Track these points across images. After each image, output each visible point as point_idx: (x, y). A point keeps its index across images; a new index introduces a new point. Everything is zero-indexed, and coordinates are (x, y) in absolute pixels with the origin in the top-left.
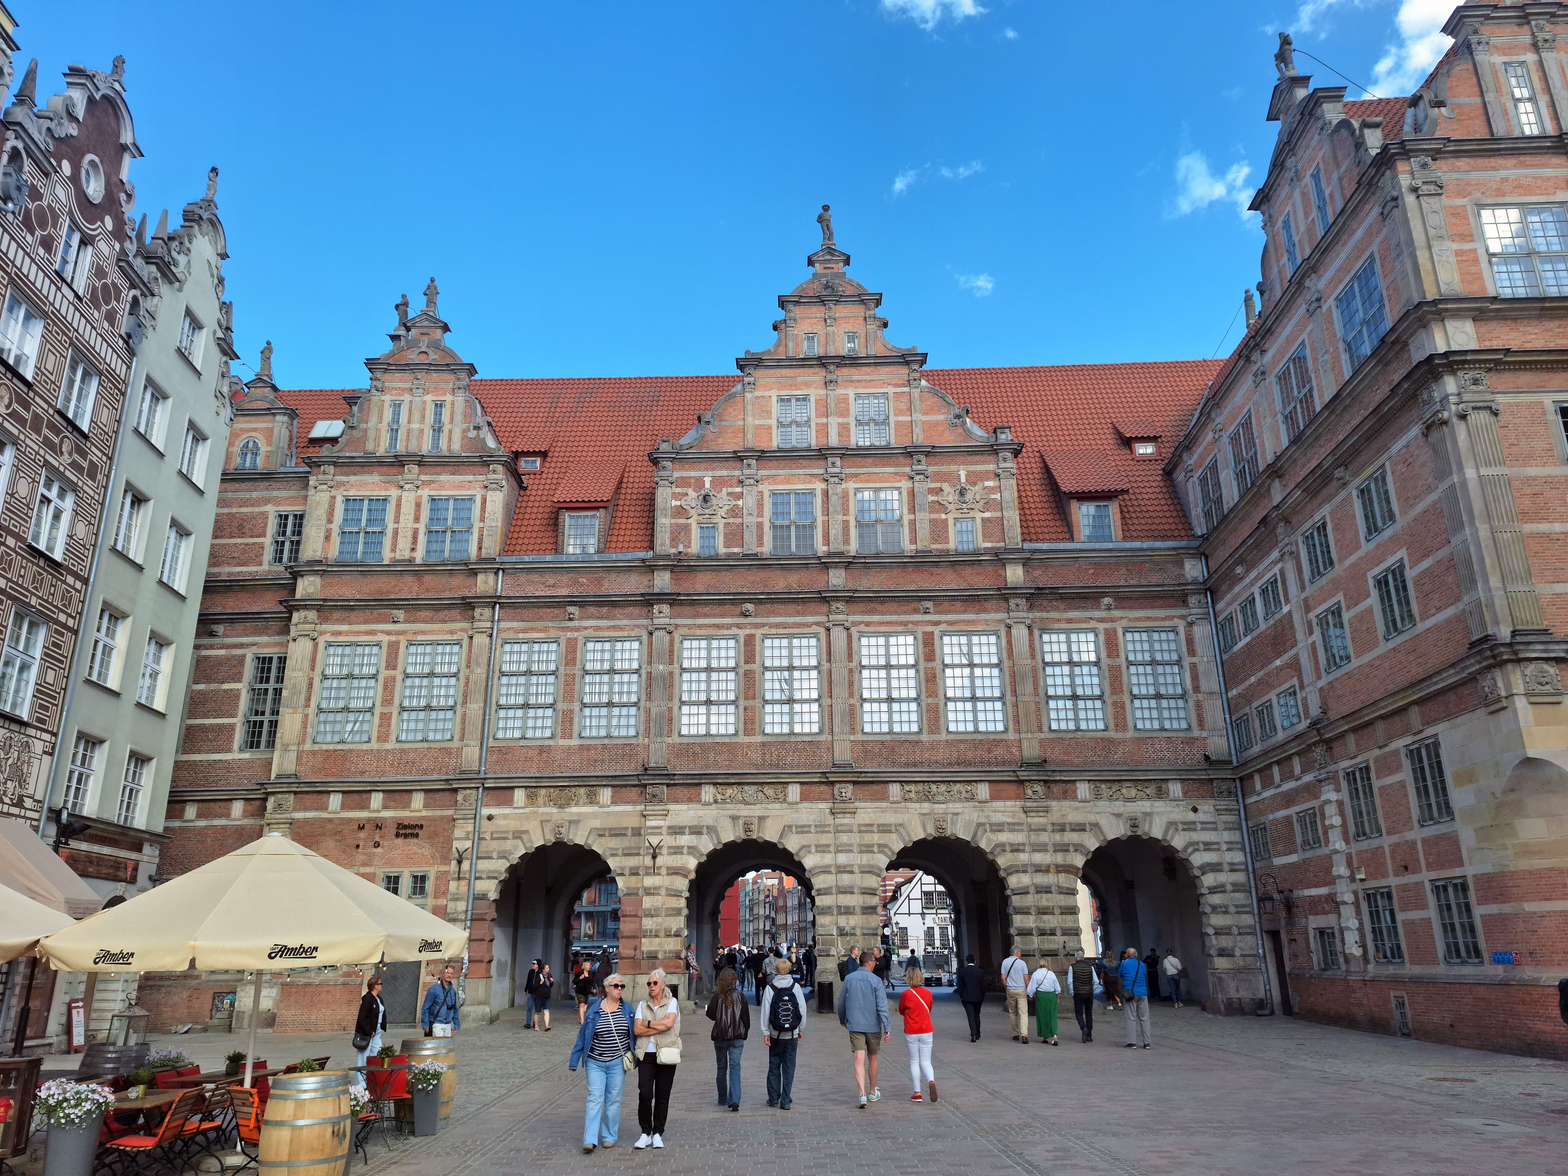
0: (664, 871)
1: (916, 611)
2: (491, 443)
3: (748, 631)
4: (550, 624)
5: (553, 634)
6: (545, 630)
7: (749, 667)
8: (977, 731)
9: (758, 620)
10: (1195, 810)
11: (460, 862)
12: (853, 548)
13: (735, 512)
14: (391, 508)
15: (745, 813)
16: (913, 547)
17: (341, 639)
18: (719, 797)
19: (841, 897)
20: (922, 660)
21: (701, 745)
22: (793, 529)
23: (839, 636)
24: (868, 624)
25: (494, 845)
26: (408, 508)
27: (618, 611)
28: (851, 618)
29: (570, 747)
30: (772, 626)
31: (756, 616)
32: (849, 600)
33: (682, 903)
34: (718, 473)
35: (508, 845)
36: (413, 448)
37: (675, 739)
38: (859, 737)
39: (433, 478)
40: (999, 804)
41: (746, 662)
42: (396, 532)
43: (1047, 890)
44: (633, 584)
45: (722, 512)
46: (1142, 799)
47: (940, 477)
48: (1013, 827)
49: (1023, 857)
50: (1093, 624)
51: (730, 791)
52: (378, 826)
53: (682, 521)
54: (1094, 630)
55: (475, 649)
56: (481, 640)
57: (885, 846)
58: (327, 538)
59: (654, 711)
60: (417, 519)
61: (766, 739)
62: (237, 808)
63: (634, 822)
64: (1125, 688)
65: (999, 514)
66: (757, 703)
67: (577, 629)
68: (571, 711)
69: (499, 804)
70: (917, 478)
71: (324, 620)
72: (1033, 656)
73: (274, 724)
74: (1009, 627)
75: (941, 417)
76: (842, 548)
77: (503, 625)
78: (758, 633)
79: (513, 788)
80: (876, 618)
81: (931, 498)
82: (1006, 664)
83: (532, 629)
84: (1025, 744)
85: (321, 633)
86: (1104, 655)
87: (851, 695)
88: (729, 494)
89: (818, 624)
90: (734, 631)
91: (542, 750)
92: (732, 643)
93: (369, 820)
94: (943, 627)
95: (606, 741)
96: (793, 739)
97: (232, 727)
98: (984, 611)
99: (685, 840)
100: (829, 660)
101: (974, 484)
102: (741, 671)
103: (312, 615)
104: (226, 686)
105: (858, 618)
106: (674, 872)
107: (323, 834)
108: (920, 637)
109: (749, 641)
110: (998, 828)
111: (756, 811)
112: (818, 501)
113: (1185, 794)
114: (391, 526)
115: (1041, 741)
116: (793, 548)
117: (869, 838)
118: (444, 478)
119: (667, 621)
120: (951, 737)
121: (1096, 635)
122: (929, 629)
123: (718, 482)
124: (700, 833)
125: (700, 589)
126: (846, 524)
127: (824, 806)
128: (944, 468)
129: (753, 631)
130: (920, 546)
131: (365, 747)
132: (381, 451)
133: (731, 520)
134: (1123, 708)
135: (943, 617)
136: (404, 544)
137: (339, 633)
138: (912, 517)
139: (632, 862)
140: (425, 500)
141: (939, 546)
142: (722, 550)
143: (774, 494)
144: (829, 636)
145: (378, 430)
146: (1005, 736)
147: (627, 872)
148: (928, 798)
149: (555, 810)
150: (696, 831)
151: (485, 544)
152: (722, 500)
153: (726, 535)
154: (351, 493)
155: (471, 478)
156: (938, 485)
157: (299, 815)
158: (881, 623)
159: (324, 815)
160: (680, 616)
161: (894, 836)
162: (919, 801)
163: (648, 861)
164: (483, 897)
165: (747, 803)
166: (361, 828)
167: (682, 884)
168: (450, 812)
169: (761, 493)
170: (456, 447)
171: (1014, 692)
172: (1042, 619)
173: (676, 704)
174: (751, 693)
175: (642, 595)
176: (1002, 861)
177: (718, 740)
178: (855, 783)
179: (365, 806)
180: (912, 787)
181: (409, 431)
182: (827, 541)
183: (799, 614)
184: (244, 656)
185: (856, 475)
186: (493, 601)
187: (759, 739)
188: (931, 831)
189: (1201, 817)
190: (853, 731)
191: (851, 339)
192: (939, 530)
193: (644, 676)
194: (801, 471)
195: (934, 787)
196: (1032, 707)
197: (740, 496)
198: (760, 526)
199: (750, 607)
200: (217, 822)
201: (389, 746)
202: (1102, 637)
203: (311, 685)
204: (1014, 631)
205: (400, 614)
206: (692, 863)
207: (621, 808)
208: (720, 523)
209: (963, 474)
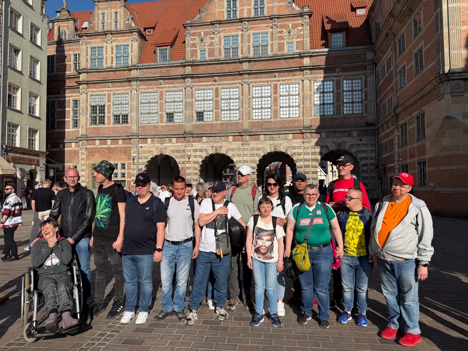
0: (192, 162)
1: (272, 77)
2: (133, 25)
3: (216, 87)
4: (154, 86)
5: (156, 89)
6: (153, 88)
7: (217, 99)
8: (290, 117)
9: (220, 83)
10: (361, 140)
11: (133, 160)
12: (251, 55)
13: (212, 44)
14: (104, 49)
15: (216, 145)
16: (272, 53)
17: (94, 93)
18: (208, 140)
20: (273, 94)
21: (202, 125)
22: (231, 49)
23: (246, 86)
24: (255, 82)
25: (143, 155)
26: (109, 50)
27: (175, 81)
28: (250, 81)
29: (163, 126)
30: (224, 84)
31: (219, 81)
32: (249, 74)
33: (198, 172)
34: (206, 30)
35: (147, 155)
36: (109, 29)
37: (194, 122)
38: (252, 121)
39: (116, 38)
40: (295, 140)
41: (216, 97)
42: (106, 58)
43: (308, 166)
44: (179, 71)
45: (207, 44)
46: (343, 137)
47: (282, 27)
48: (298, 147)
49: (301, 157)
50: (332, 78)
51: (211, 139)
52: (110, 149)
53: (194, 48)
54: (332, 80)
55: (132, 95)
56: (134, 92)
57: (258, 154)
58: (87, 61)
59: (187, 114)
60: (112, 53)
61: (222, 122)
62: (73, 145)
63: (183, 148)
64: (341, 100)
65: (302, 39)
66: (219, 111)
67: (163, 88)
68: (163, 115)
69: (143, 143)
70: (274, 27)
71: (89, 88)
72: (311, 91)
74: (303, 81)
75: (284, 4)
76: (247, 55)
77: (140, 87)
78: (220, 87)
79: (147, 138)
80: (258, 80)
81: (279, 35)
82: (301, 94)
83: (149, 88)
84: (305, 121)
85: (89, 92)
86: (335, 89)
87: (249, 107)
88: (210, 38)
89: (239, 83)
90: (212, 87)
91: (155, 127)
92: (211, 91)
93: (108, 148)
94: (281, 82)
95: (173, 124)
96: (230, 122)
97: (69, 121)
98: (295, 75)
99: (198, 153)
100: (242, 96)
101: (294, 28)
102: (214, 100)
103: (85, 86)
104: (66, 109)
105: (252, 80)
106: (195, 162)
107: (95, 152)
108: (273, 86)
109: (217, 90)
110: (294, 148)
111: (219, 145)
112: (240, 38)
113: (358, 135)
114: (105, 56)
115: (311, 120)
116: (231, 57)
117: (253, 152)
118: (119, 38)
119: (190, 84)
120: (281, 120)
121: (333, 82)
122: (276, 83)
123: (206, 34)
124: (202, 151)
125: (201, 72)
126: (249, 46)
127: (240, 143)
128: (284, 23)
129: (218, 87)
130: (274, 53)
131: (104, 126)
132: (100, 31)
133: (210, 47)
134: (340, 107)
135: (281, 79)
136: (109, 61)
137: (93, 92)
138: (272, 42)
139: (183, 160)
140: (114, 46)
141: (281, 53)
142: (207, 58)
143: (225, 37)
144: (242, 87)
145: (98, 23)
146: (299, 119)
147: (181, 163)
148: (273, 139)
149: (160, 145)
150: (201, 151)
151: (133, 60)
152: (207, 40)
153: (209, 52)
154: (92, 46)
155: (127, 38)
156: (281, 30)
157: (88, 147)
158: (260, 82)
159: (95, 146)
160: (194, 82)
161: (261, 151)
162: (269, 140)
163: (187, 160)
164: (141, 169)
165: (216, 142)
166: (106, 150)
167: (198, 166)
168: (129, 145)
169: (220, 37)
170: (122, 27)
171: (303, 104)
172: (315, 77)
173: (193, 111)
174: (217, 107)
175: (182, 75)
176: (294, 158)
177: (207, 123)
178: (249, 135)
179: (106, 144)
180: (268, 136)
181: (108, 23)
182: (242, 53)
183: (233, 80)
184: (70, 100)
185: (253, 28)
186: (137, 79)
187: (220, 122)
188: (273, 150)
189: (362, 142)
190: (249, 119)
192: (281, 47)
193: (184, 103)
194: (234, 28)
195: (274, 136)
196: (309, 108)
197: (213, 38)
198: (220, 49)
199: (217, 78)
200: (69, 149)
201: (111, 126)
202: (335, 83)
203: (87, 108)
204: (304, 82)
205: (110, 85)
206: (200, 160)
207: (179, 144)
208: (207, 48)
209: (290, 25)
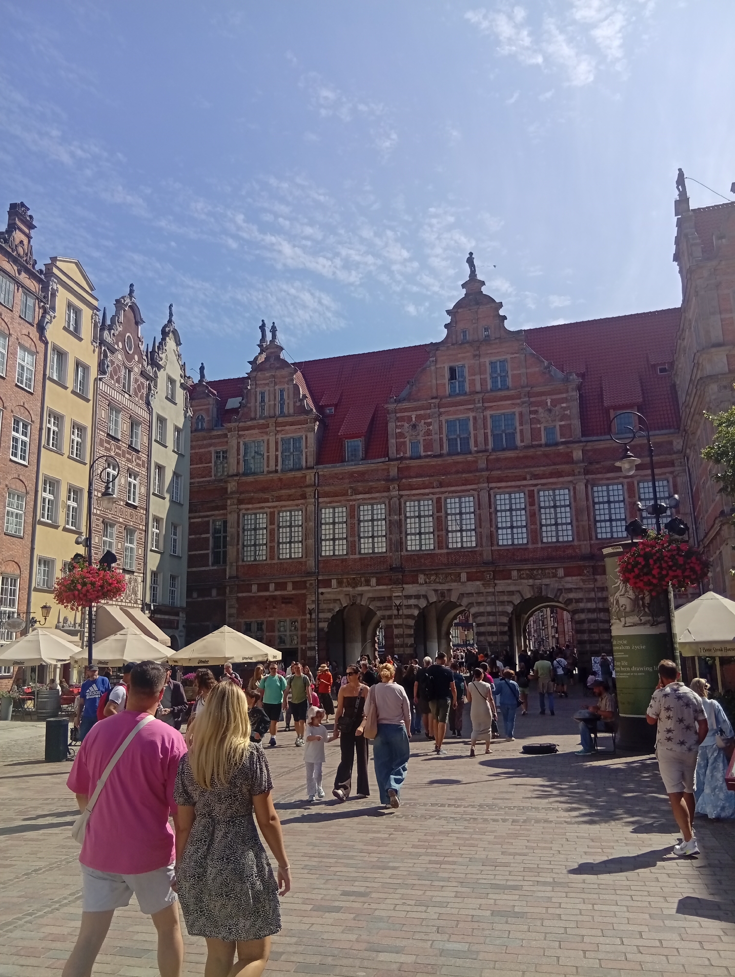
0: (403, 617)
1: (525, 479)
3: (438, 496)
4: (341, 499)
5: (344, 503)
6: (339, 501)
7: (439, 514)
8: (558, 541)
9: (443, 490)
11: (310, 614)
12: (491, 447)
13: (428, 433)
14: (265, 446)
15: (441, 588)
16: (523, 444)
17: (249, 511)
18: (427, 580)
19: (489, 627)
20: (528, 505)
21: (417, 555)
22: (458, 440)
23: (484, 495)
24: (499, 488)
25: (325, 606)
26: (272, 445)
27: (373, 490)
28: (491, 485)
29: (355, 559)
30: (450, 492)
31: (441, 487)
32: (489, 476)
33: (412, 631)
34: (419, 413)
35: (331, 606)
36: (271, 414)
37: (404, 553)
38: (496, 548)
39: (282, 429)
40: (569, 579)
41: (438, 512)
42: (268, 457)
43: (594, 621)
44: (380, 475)
45: (422, 433)
47: (537, 404)
48: (577, 590)
49: (582, 605)
50: (622, 479)
51: (432, 578)
52: (274, 598)
53: (402, 440)
54: (621, 484)
55: (307, 513)
56: (311, 508)
57: (510, 602)
58: (238, 463)
59: (394, 539)
61: (449, 551)
62: (214, 592)
63: (387, 594)
65: (569, 422)
66: (444, 532)
67: (355, 500)
68: (355, 541)
69: (325, 587)
70: (525, 406)
71: (240, 504)
72: (587, 499)
73: (225, 553)
74: (575, 484)
75: (537, 369)
76: (485, 448)
77: (320, 500)
78: (443, 496)
79: (330, 579)
80: (504, 485)
81: (532, 416)
82: (573, 504)
83: (334, 501)
84: (583, 547)
85: (240, 510)
86: (626, 496)
87: (491, 526)
88: (425, 424)
89: (473, 490)
90: (431, 496)
91: (343, 561)
92: (430, 502)
93: (270, 596)
94: (539, 487)
95: (372, 555)
96: (463, 550)
97: (208, 554)
98: (562, 476)
99: (412, 602)
100: (479, 509)
101: (556, 406)
102: (435, 517)
103: (235, 500)
104: (203, 536)
105: (494, 485)
106: (408, 617)
107: (251, 603)
108: (527, 493)
109: (439, 500)
110: (570, 590)
111: (446, 587)
112: (471, 423)
114: (265, 455)
115: (591, 545)
116: (459, 450)
117: (503, 598)
118: (287, 428)
119: (397, 493)
120: (543, 545)
121: (623, 486)
122: (532, 488)
123: (419, 418)
124: (419, 598)
125: (413, 475)
126: (486, 435)
127: (478, 583)
128: (540, 399)
129: (440, 496)
130: (527, 443)
131: (265, 562)
132: (258, 417)
133: (427, 437)
135: (539, 482)
136: (272, 463)
137: (248, 509)
138: (521, 428)
139: (388, 612)
140: (280, 439)
141: (537, 443)
142: (423, 454)
143: (447, 421)
144: (479, 496)
145: (256, 407)
146: (572, 543)
147: (386, 617)
148: (532, 577)
149: (351, 589)
150: (417, 597)
151: (309, 459)
152: (422, 427)
153: (424, 446)
154: (246, 439)
155: (299, 427)
156: (536, 408)
157: (240, 595)
158: (506, 487)
159: (251, 594)
160: (403, 490)
161: (515, 597)
162: (527, 579)
163: (395, 612)
164: (322, 629)
165: (441, 583)
166: (267, 600)
167: (412, 623)
168: (304, 591)
169: (441, 422)
170: (291, 412)
171: (577, 520)
172: (593, 479)
173: (403, 535)
174: (440, 527)
175: (384, 480)
177: (426, 552)
178: (494, 571)
179: (267, 590)
180: (524, 572)
181: (270, 406)
182: (476, 444)
183: (463, 485)
184: (209, 521)
185: (491, 407)
186: (314, 489)
187: (445, 551)
188: (534, 594)
190: (493, 545)
191: (486, 330)
192: (535, 434)
193: (388, 521)
194: (462, 408)
195: (535, 571)
196: (587, 527)
197: (429, 424)
198: (441, 439)
199: (438, 483)
200: (206, 599)
201: (275, 561)
202: (625, 487)
203: (238, 535)
204: (577, 486)
205: (274, 498)
206: (416, 613)
207: (381, 587)
208: (421, 438)
209: (549, 401)
